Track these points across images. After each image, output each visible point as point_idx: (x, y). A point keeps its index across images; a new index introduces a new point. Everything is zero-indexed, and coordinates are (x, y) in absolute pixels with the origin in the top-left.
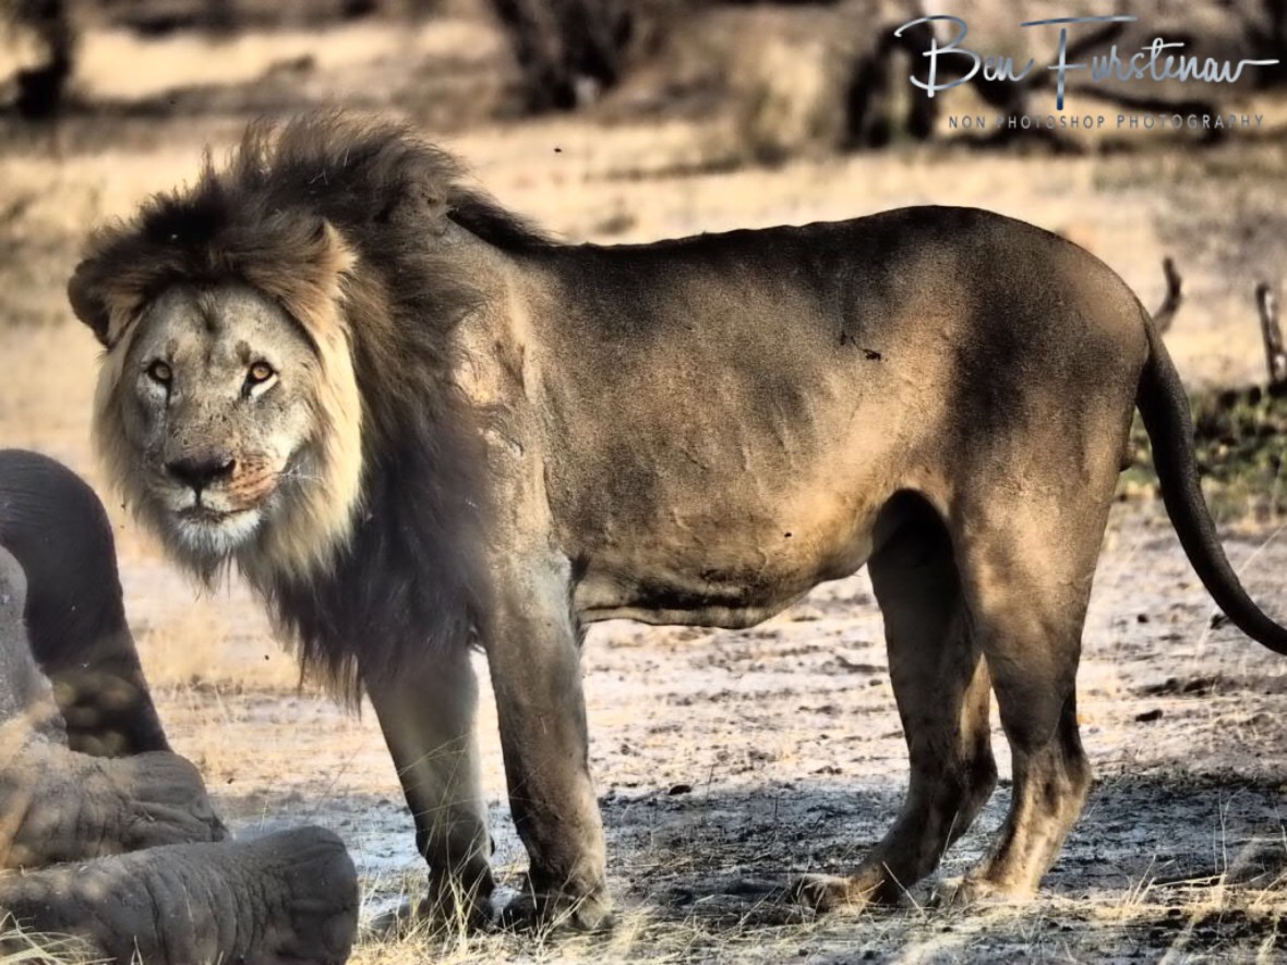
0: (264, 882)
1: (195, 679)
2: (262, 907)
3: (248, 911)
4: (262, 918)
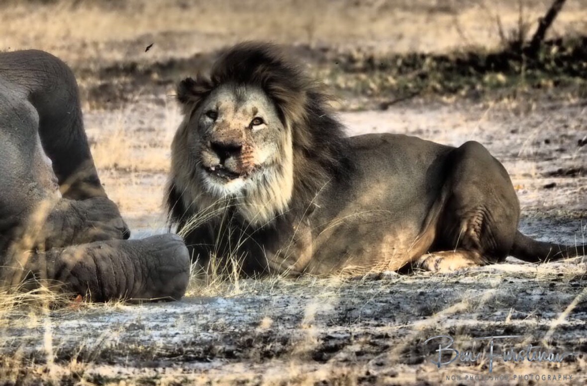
0: (147, 258)
1: (116, 165)
2: (146, 269)
3: (140, 271)
4: (146, 275)
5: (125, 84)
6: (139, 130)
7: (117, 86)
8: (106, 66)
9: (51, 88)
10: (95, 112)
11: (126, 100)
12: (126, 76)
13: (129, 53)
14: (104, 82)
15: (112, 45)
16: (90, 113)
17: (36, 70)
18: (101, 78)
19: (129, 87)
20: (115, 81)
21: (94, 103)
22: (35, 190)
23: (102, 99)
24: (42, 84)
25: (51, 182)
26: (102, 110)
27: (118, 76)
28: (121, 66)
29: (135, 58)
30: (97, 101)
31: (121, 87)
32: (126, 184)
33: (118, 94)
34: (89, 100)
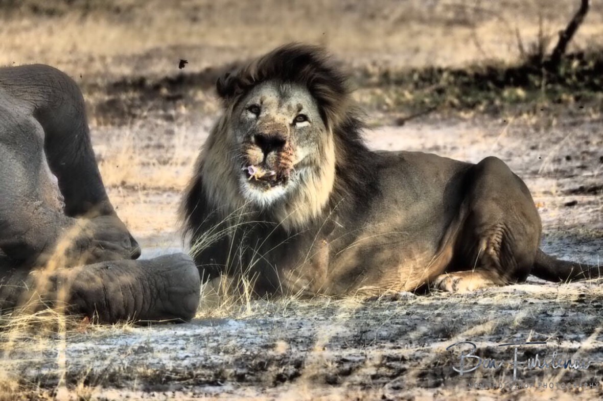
0: (157, 279)
1: (123, 183)
2: (155, 290)
3: (148, 292)
4: (155, 296)
5: (133, 99)
6: (148, 147)
7: (125, 102)
8: (114, 81)
9: (57, 103)
10: (102, 128)
11: (134, 116)
12: (135, 91)
13: (137, 68)
14: (111, 97)
15: (120, 59)
16: (97, 129)
17: (42, 85)
18: (109, 93)
19: (138, 102)
20: (123, 97)
21: (101, 119)
22: (41, 209)
23: (109, 115)
24: (47, 100)
25: (57, 200)
26: (110, 127)
27: (126, 91)
28: (129, 81)
29: (144, 73)
30: (105, 117)
31: (129, 102)
32: (133, 203)
33: (126, 109)
34: (97, 116)
